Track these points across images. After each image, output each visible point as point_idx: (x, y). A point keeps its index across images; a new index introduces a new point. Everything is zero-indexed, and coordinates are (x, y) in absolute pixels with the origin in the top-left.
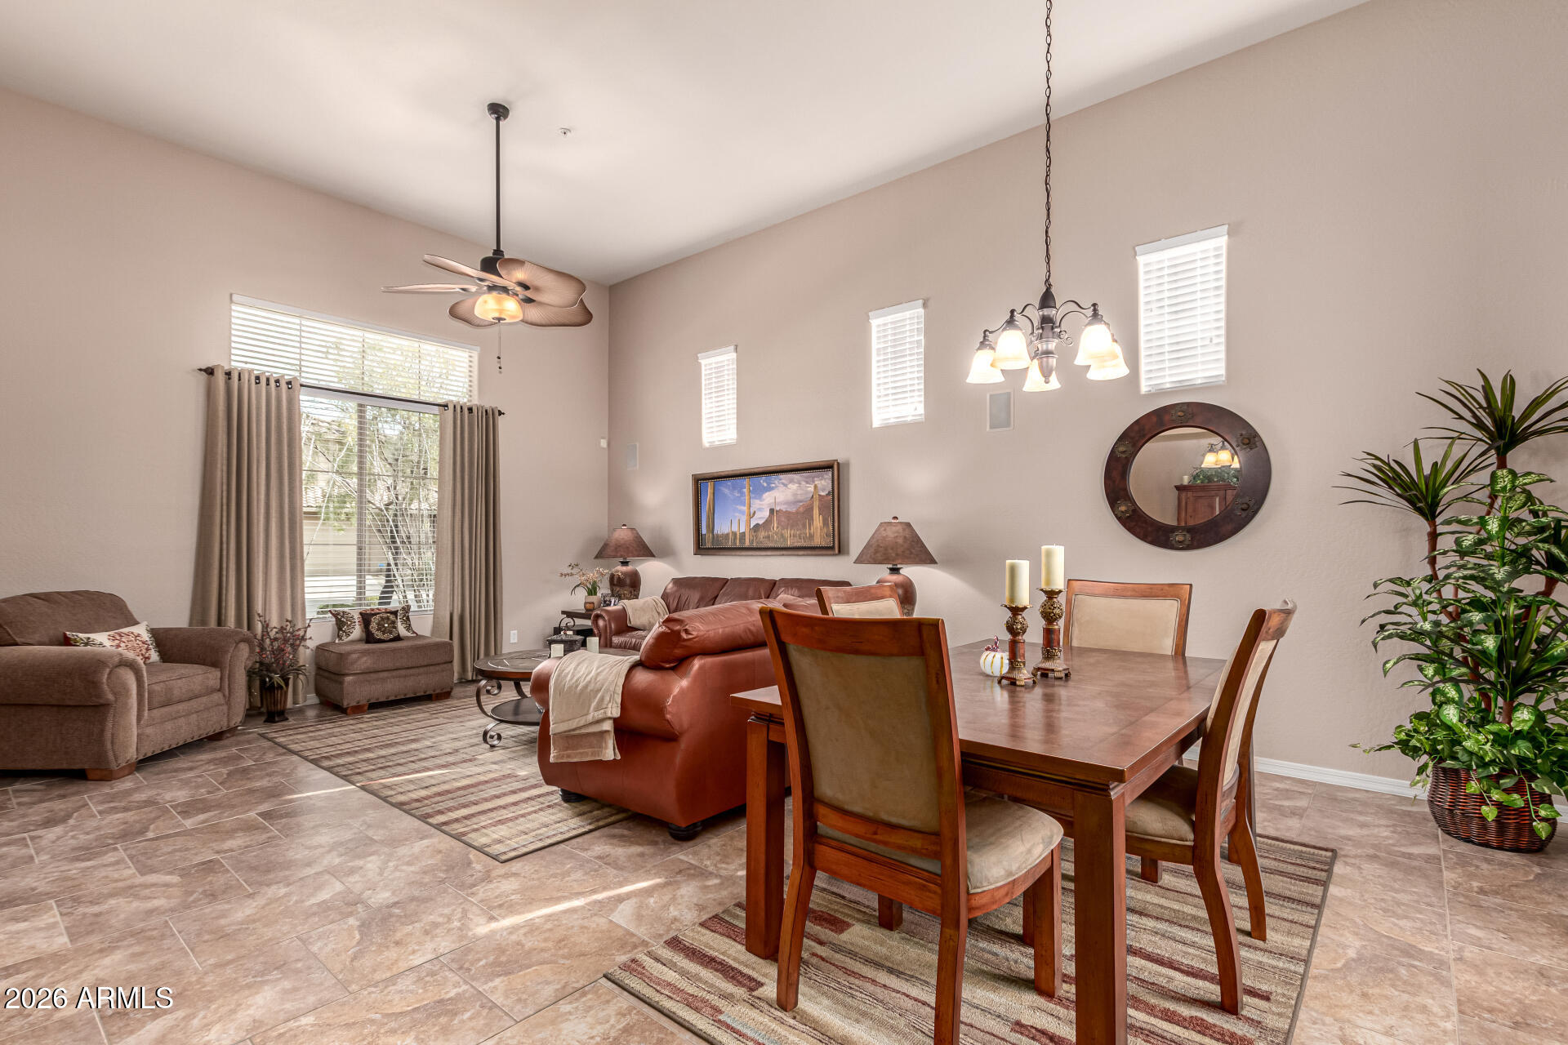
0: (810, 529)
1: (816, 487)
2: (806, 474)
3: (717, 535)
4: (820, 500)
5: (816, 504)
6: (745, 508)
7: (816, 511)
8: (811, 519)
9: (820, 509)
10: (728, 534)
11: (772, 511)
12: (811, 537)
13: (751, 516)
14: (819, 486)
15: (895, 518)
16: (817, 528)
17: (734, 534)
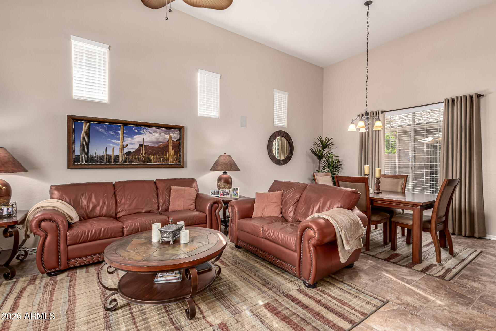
0: (166, 155)
1: (170, 136)
2: (164, 129)
3: (92, 157)
4: (173, 143)
5: (170, 145)
6: (120, 142)
7: (170, 148)
8: (167, 151)
9: (172, 147)
10: (103, 157)
11: (141, 145)
12: (167, 160)
13: (124, 147)
14: (172, 136)
15: (225, 154)
16: (170, 155)
17: (110, 157)
